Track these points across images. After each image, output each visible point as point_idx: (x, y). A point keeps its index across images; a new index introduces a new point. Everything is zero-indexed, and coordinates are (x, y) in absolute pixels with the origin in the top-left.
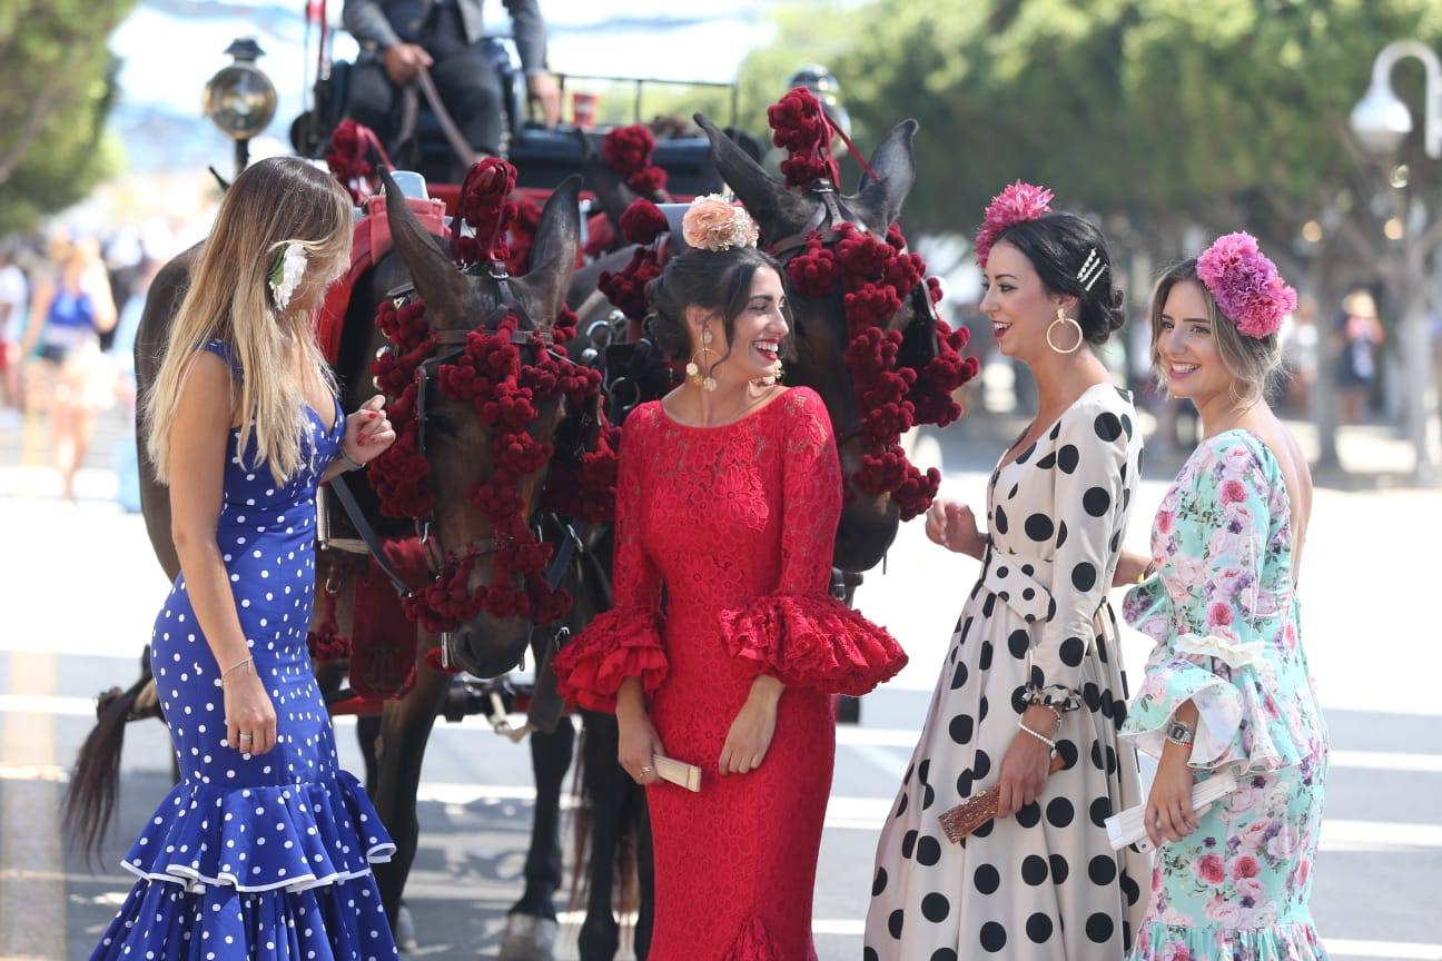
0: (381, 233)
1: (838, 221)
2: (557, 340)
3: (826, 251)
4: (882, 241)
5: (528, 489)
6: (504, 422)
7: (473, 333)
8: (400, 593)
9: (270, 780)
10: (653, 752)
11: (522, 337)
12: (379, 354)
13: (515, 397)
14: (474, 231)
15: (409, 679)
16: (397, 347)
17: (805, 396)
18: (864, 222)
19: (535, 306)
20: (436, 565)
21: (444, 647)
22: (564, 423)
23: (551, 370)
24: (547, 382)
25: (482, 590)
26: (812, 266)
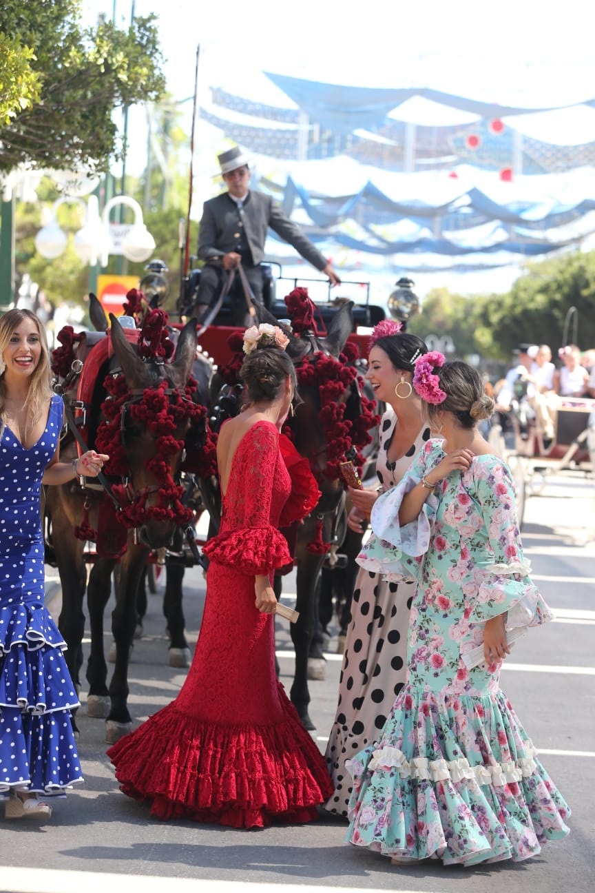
1: (317, 351)
2: (187, 393)
3: (311, 365)
7: (147, 390)
13: (165, 419)
14: (149, 343)
18: (329, 351)
19: (176, 377)
20: (132, 497)
23: (183, 407)
26: (305, 373)
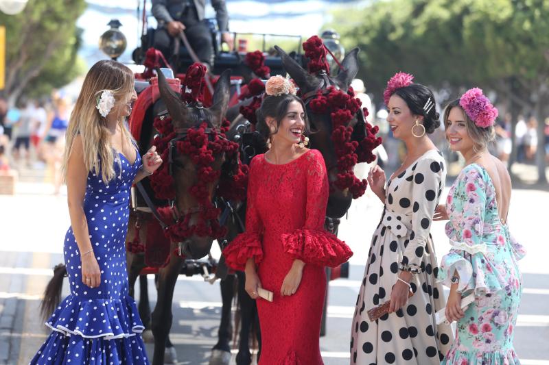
0: (156, 91)
1: (329, 86)
2: (222, 132)
3: (324, 97)
4: (346, 93)
5: (211, 188)
6: (202, 163)
7: (190, 129)
8: (163, 227)
9: (101, 297)
10: (257, 286)
11: (208, 131)
12: (155, 137)
13: (206, 154)
14: (191, 91)
15: (167, 260)
16: (161, 135)
17: (316, 153)
18: (339, 86)
19: (213, 119)
20: (176, 216)
21: (180, 248)
22: (225, 163)
23: (220, 143)
24: (218, 148)
25: (194, 226)
26: (319, 103)
